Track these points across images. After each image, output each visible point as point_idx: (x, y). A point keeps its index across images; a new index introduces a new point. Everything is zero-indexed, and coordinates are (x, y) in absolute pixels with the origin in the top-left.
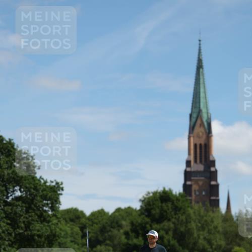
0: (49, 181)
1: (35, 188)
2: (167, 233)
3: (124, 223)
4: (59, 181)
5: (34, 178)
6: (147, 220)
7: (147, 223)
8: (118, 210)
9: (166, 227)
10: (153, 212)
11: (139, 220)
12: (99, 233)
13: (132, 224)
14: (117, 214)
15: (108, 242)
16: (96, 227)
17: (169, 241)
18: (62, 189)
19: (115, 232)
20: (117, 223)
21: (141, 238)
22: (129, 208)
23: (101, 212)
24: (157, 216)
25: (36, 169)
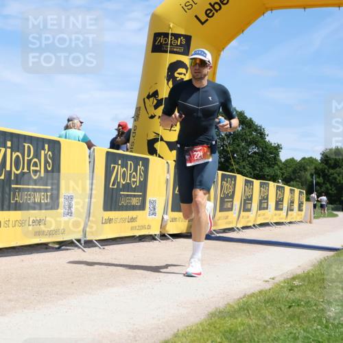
0: (273, 143)
1: (266, 148)
2: (339, 176)
3: (308, 168)
4: (279, 143)
5: (265, 142)
6: (326, 167)
7: (325, 169)
8: (304, 159)
9: (338, 172)
10: (330, 162)
11: (321, 167)
12: (292, 174)
13: (315, 168)
14: (303, 161)
15: (298, 180)
16: (290, 170)
17: (340, 180)
18: (281, 148)
19: (303, 173)
20: (304, 167)
21: (321, 178)
22: (311, 158)
23: (292, 160)
24: (332, 165)
25: (266, 137)
